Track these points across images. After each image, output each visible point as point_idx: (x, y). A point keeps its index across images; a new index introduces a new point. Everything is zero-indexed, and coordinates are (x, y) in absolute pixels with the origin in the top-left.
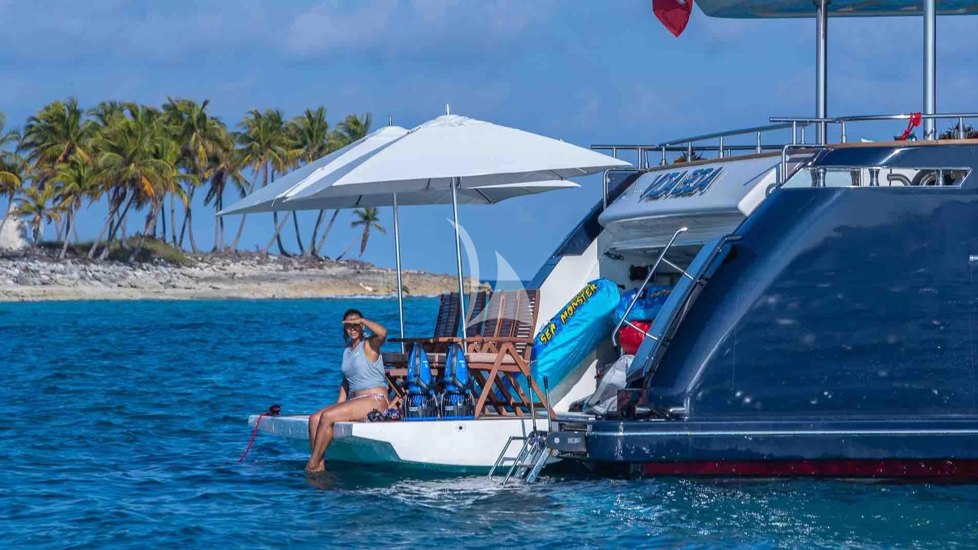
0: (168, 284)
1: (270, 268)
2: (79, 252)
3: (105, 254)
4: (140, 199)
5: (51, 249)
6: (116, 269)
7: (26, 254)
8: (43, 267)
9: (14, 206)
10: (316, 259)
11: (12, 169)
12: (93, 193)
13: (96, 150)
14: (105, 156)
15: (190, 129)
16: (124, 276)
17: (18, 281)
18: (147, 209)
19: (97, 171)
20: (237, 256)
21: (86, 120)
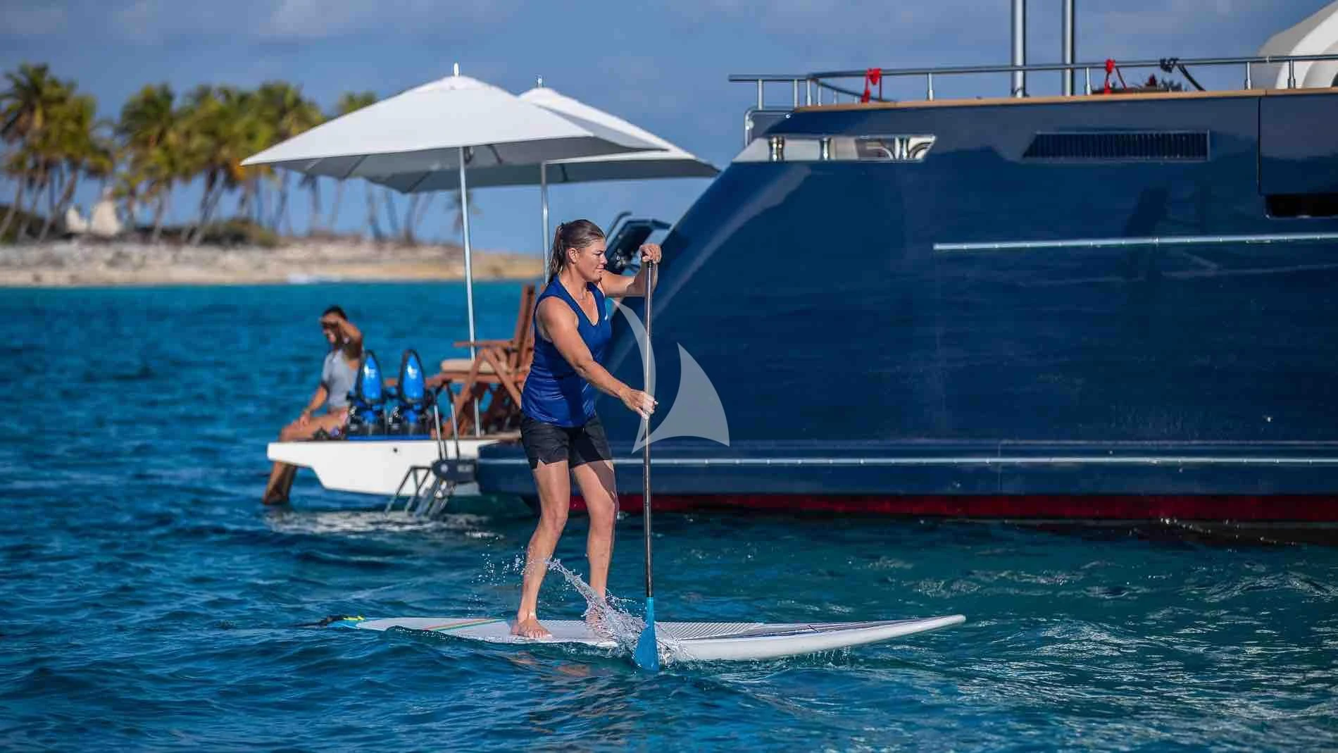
0: (261, 267)
1: (366, 249)
2: (173, 236)
3: (198, 237)
4: (232, 182)
5: (145, 233)
6: (209, 252)
7: (121, 237)
8: (135, 250)
9: (108, 190)
10: (409, 241)
11: (106, 153)
12: (187, 176)
13: (188, 135)
14: (198, 141)
15: (283, 112)
16: (215, 259)
17: (112, 264)
18: (239, 192)
19: (189, 155)
20: (331, 238)
21: (177, 104)
